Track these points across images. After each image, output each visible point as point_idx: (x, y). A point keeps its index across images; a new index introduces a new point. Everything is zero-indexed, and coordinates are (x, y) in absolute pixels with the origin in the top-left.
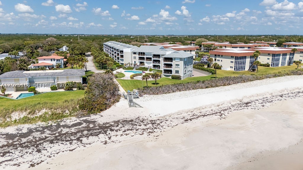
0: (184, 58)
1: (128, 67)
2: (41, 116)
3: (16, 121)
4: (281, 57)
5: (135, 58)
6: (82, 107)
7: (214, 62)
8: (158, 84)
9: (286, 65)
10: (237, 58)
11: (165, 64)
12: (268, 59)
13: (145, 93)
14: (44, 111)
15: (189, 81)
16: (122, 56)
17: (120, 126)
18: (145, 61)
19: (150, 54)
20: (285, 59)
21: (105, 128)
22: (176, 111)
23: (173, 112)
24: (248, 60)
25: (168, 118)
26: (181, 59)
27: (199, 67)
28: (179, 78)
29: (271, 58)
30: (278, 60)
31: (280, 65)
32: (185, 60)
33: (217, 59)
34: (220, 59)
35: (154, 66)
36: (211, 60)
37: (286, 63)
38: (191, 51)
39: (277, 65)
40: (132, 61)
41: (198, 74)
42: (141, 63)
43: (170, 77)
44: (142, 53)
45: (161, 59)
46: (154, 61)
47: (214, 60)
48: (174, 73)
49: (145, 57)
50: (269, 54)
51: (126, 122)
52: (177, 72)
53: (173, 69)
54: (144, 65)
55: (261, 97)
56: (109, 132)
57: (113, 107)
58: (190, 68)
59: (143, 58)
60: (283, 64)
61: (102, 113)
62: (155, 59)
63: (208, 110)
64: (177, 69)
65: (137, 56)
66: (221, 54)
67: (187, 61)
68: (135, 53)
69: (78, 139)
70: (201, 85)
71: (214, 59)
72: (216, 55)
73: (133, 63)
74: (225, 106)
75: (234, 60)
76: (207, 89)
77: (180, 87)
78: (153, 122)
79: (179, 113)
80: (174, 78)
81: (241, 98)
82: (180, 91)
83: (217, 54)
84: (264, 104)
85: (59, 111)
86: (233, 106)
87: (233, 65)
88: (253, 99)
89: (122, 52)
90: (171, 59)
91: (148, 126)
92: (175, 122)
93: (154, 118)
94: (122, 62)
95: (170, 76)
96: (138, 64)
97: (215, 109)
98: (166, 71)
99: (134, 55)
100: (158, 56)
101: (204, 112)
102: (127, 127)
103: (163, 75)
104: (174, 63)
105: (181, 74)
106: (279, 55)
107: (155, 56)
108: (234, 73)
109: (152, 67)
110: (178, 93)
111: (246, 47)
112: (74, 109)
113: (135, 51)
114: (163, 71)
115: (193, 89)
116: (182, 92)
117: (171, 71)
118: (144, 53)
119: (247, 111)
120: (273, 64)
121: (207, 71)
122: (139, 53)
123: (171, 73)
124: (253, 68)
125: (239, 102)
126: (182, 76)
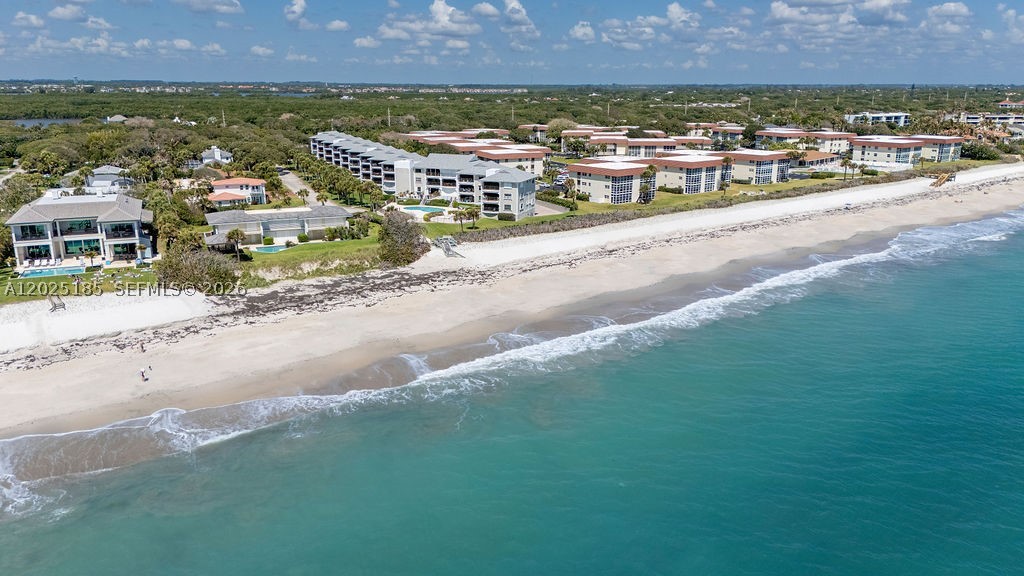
0: (520, 184)
1: (408, 200)
2: (336, 269)
3: (309, 273)
4: (704, 174)
5: (419, 180)
6: (384, 258)
7: (577, 187)
8: (477, 228)
9: (716, 189)
10: (615, 179)
11: (485, 194)
12: (681, 178)
13: (464, 240)
14: (338, 262)
15: (529, 222)
16: (391, 177)
17: (442, 277)
18: (441, 187)
19: (452, 173)
20: (713, 177)
21: (423, 279)
22: (512, 260)
23: (507, 261)
24: (636, 184)
25: (500, 269)
26: (514, 185)
27: (548, 196)
28: (511, 218)
29: (684, 175)
30: (698, 180)
31: (702, 190)
32: (522, 186)
33: (582, 180)
34: (588, 181)
35: (462, 197)
36: (570, 183)
37: (715, 185)
38: (533, 159)
39: (697, 189)
40: (413, 188)
41: (545, 210)
42: (433, 191)
43: (496, 218)
44: (433, 170)
45: (476, 184)
46: (462, 186)
47: (576, 182)
48: (502, 210)
49: (441, 178)
50: (681, 169)
51: (446, 273)
52: (508, 207)
53: (501, 202)
54: (439, 195)
55: (635, 243)
56: (431, 282)
57: (423, 258)
58: (530, 199)
59: (437, 182)
60: (708, 187)
61: (411, 265)
62: (464, 183)
63: (555, 260)
64: (507, 203)
65: (424, 177)
66: (588, 172)
67: (526, 188)
68: (418, 171)
69: (399, 288)
70: (547, 227)
71: (576, 180)
72: (579, 174)
73: (416, 190)
74: (579, 255)
75: (610, 183)
76: (555, 234)
77: (514, 231)
78: (482, 273)
79: (515, 263)
80: (502, 218)
81: (603, 244)
82: (515, 236)
83: (581, 171)
84: (636, 251)
85: (357, 262)
86: (590, 254)
87: (609, 192)
88: (621, 245)
89: (391, 167)
90: (496, 185)
91: (477, 277)
92: (511, 273)
93: (483, 269)
94: (388, 189)
95: (495, 215)
96: (427, 193)
97: (564, 258)
98: (487, 206)
99: (416, 175)
100: (470, 177)
101: (548, 261)
102: (450, 278)
103: (482, 213)
104: (500, 192)
105: (515, 211)
106: (699, 170)
107: (463, 177)
108: (609, 207)
109: (458, 198)
110: (512, 239)
111: (660, 147)
112: (374, 259)
113: (419, 167)
114: (482, 207)
115: (534, 233)
116: (518, 238)
117: (496, 207)
118: (438, 171)
119: (608, 259)
120: (688, 189)
121: (563, 205)
122: (428, 170)
123: (497, 210)
124: (646, 197)
125: (600, 250)
126: (516, 214)
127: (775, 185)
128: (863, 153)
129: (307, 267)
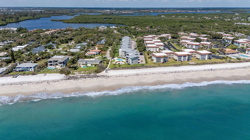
1: (119, 57)
2: (87, 73)
4: (182, 57)
6: (95, 72)
8: (120, 66)
9: (186, 60)
12: (177, 58)
17: (101, 76)
26: (130, 58)
31: (182, 61)
43: (127, 64)
44: (125, 52)
48: (129, 63)
50: (177, 56)
51: (103, 76)
56: (98, 77)
57: (102, 72)
60: (184, 60)
61: (99, 73)
68: (123, 51)
69: (92, 78)
73: (123, 55)
74: (130, 75)
85: (90, 72)
92: (114, 77)
98: (127, 61)
99: (123, 52)
104: (128, 59)
112: (93, 72)
120: (178, 60)
126: (131, 64)
127: (206, 60)
128: (248, 52)
129: (82, 72)
